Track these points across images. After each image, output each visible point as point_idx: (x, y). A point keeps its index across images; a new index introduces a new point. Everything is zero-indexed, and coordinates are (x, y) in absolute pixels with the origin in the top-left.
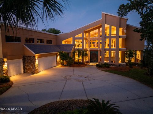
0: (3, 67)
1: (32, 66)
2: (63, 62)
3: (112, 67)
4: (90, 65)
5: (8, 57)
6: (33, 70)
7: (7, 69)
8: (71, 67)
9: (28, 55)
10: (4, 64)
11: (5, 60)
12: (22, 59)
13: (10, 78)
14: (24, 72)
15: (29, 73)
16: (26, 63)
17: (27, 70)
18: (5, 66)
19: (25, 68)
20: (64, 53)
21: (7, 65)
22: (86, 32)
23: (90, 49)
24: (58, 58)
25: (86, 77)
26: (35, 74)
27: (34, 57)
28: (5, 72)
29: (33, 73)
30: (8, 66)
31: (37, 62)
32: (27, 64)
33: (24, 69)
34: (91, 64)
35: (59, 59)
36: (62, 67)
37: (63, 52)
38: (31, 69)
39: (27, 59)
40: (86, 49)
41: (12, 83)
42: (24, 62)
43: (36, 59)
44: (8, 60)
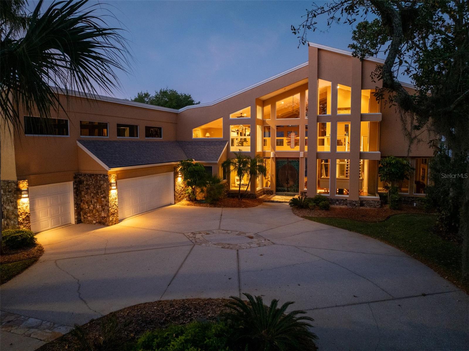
0: (17, 204)
1: (101, 203)
2: (194, 192)
3: (338, 207)
4: (273, 202)
5: (32, 177)
6: (103, 215)
7: (28, 210)
8: (215, 206)
9: (88, 172)
10: (21, 198)
11: (24, 185)
12: (71, 183)
13: (35, 237)
14: (79, 221)
15: (90, 222)
16: (83, 193)
17: (85, 213)
18: (24, 202)
19: (82, 209)
20: (196, 165)
21: (27, 199)
22: (264, 103)
23: (276, 153)
24: (180, 180)
25: (251, 238)
26: (108, 226)
27: (105, 177)
28: (23, 219)
29: (103, 223)
30: (32, 204)
31: (113, 193)
32: (87, 198)
33: (79, 211)
34: (277, 198)
35: (183, 183)
36: (189, 207)
37: (194, 162)
38: (97, 211)
39: (85, 183)
40: (264, 153)
41: (41, 251)
42: (77, 193)
43: (110, 184)
44: (30, 184)
